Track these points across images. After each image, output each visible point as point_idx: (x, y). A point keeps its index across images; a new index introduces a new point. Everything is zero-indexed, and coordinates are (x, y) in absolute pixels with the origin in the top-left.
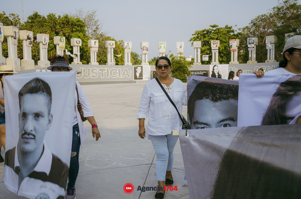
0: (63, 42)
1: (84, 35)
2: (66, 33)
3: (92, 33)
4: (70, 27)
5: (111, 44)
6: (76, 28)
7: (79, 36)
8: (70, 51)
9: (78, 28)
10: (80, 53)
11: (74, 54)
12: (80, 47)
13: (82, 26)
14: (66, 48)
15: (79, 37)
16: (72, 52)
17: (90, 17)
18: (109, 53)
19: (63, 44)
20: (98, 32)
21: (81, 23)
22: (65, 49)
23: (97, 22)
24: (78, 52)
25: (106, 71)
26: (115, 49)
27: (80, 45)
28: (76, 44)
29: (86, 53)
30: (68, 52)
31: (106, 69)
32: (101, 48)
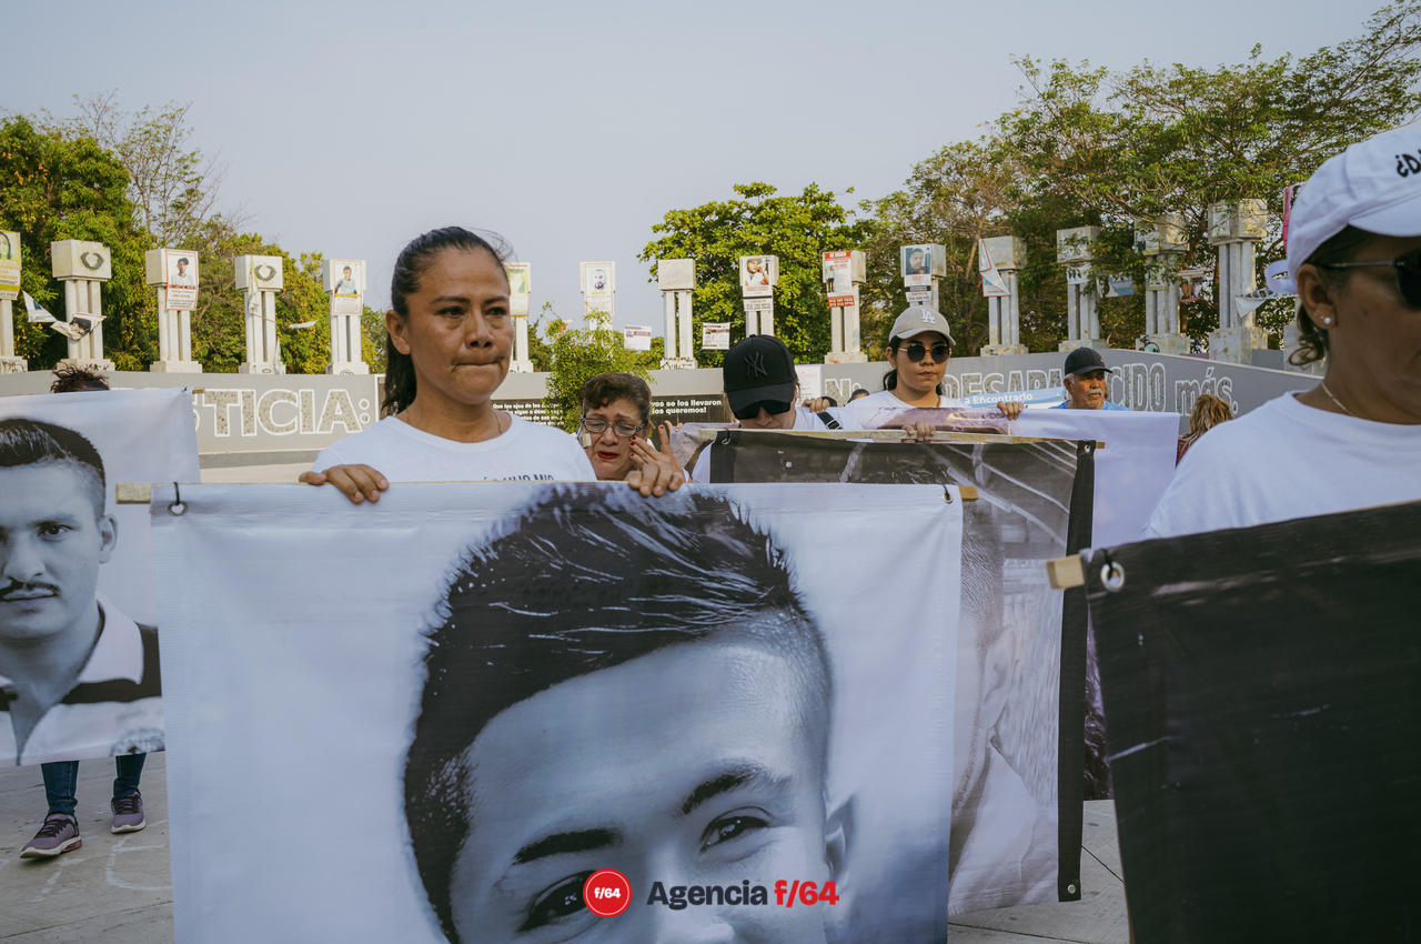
0: (9, 257)
1: (121, 225)
2: (21, 213)
3: (165, 215)
4: (42, 183)
5: (265, 273)
6: (76, 191)
7: (92, 231)
8: (48, 302)
9: (85, 191)
10: (103, 314)
11: (70, 319)
12: (103, 285)
13: (107, 178)
14: (26, 286)
15: (96, 236)
16: (58, 308)
17: (157, 139)
18: (253, 315)
19: (12, 268)
20: (196, 214)
21: (100, 164)
22: (21, 294)
23: (193, 161)
24: (90, 311)
25: (240, 403)
26: (286, 296)
27: (105, 272)
28: (79, 270)
29: (135, 315)
30: (37, 308)
31: (239, 392)
32: (216, 289)
